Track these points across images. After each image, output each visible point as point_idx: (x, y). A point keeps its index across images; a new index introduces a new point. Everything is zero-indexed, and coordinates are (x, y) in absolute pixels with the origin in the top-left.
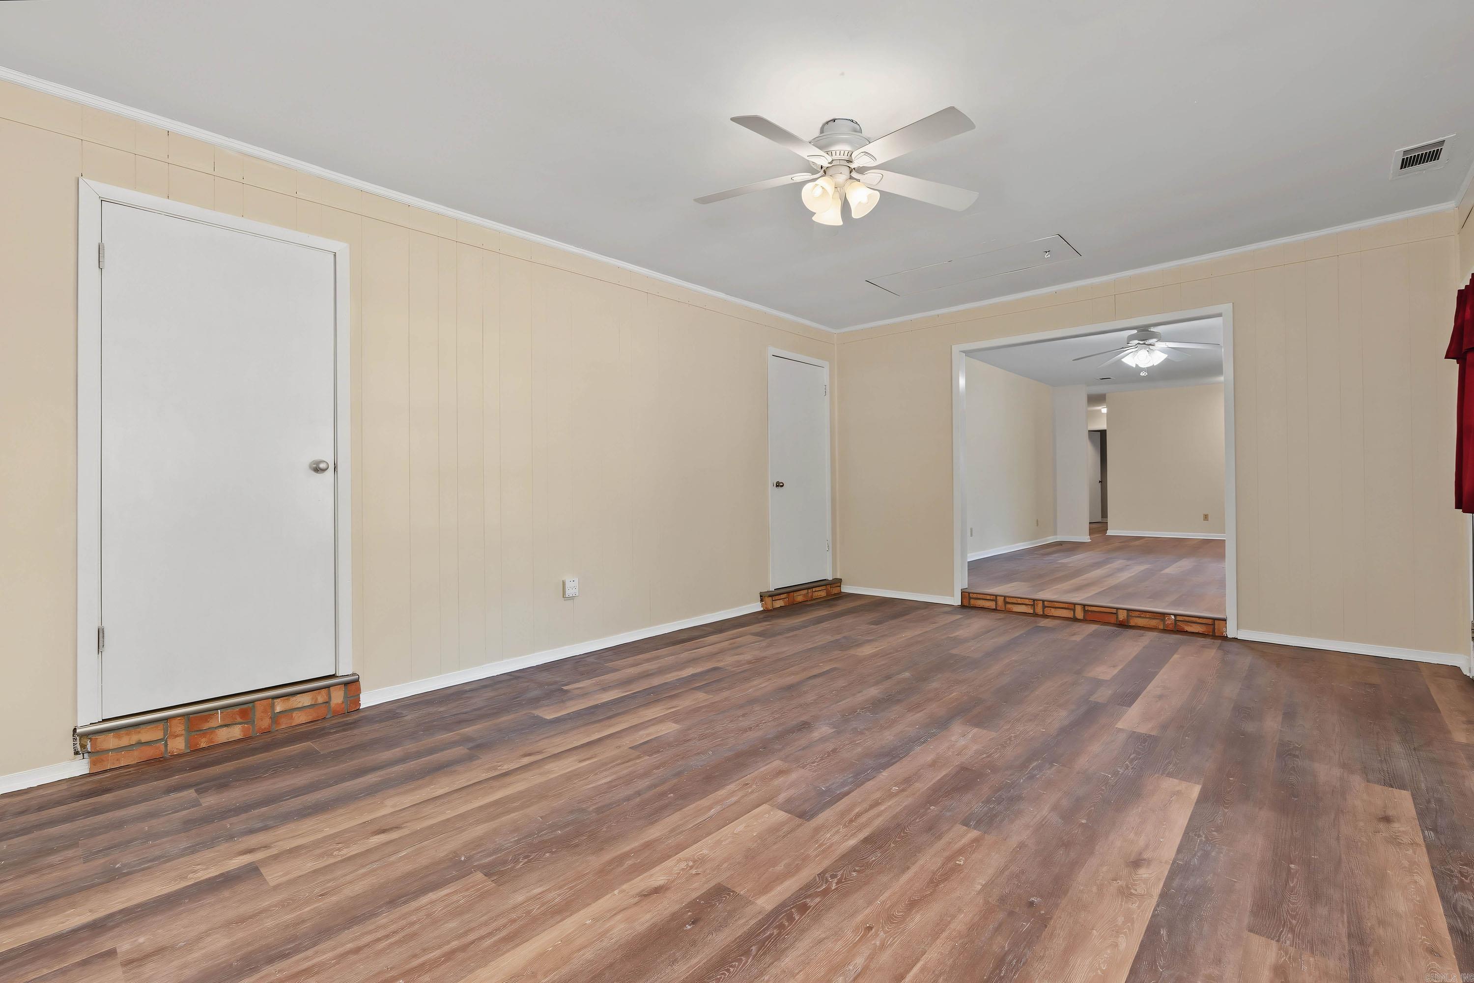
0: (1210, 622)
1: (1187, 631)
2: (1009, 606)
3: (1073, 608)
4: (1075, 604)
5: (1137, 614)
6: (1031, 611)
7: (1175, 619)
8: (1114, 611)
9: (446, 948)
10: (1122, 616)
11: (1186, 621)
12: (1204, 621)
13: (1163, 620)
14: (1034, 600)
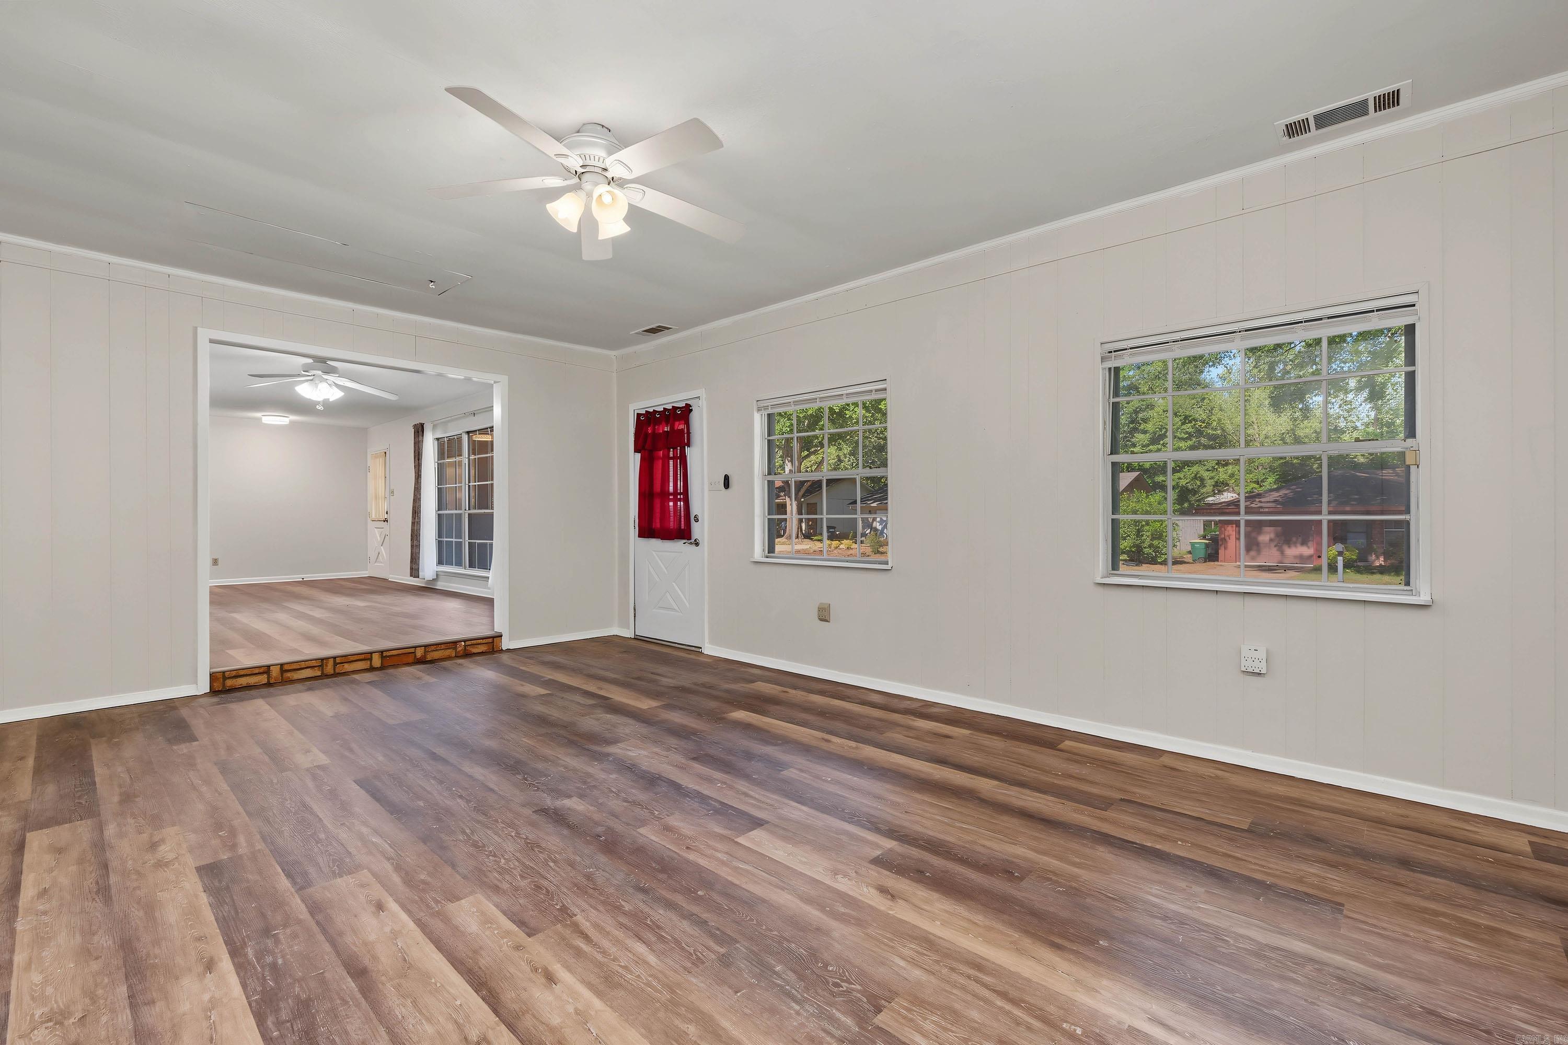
0: (490, 640)
1: (474, 653)
2: (288, 674)
3: (370, 657)
4: (371, 653)
5: (433, 648)
6: (319, 673)
7: (465, 644)
8: (412, 650)
9: (1008, 1007)
10: (419, 653)
11: (474, 645)
12: (484, 641)
13: (455, 648)
14: (322, 660)
